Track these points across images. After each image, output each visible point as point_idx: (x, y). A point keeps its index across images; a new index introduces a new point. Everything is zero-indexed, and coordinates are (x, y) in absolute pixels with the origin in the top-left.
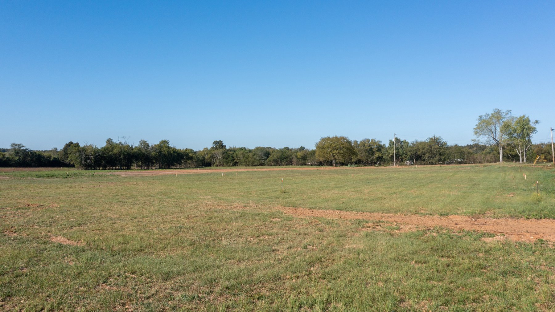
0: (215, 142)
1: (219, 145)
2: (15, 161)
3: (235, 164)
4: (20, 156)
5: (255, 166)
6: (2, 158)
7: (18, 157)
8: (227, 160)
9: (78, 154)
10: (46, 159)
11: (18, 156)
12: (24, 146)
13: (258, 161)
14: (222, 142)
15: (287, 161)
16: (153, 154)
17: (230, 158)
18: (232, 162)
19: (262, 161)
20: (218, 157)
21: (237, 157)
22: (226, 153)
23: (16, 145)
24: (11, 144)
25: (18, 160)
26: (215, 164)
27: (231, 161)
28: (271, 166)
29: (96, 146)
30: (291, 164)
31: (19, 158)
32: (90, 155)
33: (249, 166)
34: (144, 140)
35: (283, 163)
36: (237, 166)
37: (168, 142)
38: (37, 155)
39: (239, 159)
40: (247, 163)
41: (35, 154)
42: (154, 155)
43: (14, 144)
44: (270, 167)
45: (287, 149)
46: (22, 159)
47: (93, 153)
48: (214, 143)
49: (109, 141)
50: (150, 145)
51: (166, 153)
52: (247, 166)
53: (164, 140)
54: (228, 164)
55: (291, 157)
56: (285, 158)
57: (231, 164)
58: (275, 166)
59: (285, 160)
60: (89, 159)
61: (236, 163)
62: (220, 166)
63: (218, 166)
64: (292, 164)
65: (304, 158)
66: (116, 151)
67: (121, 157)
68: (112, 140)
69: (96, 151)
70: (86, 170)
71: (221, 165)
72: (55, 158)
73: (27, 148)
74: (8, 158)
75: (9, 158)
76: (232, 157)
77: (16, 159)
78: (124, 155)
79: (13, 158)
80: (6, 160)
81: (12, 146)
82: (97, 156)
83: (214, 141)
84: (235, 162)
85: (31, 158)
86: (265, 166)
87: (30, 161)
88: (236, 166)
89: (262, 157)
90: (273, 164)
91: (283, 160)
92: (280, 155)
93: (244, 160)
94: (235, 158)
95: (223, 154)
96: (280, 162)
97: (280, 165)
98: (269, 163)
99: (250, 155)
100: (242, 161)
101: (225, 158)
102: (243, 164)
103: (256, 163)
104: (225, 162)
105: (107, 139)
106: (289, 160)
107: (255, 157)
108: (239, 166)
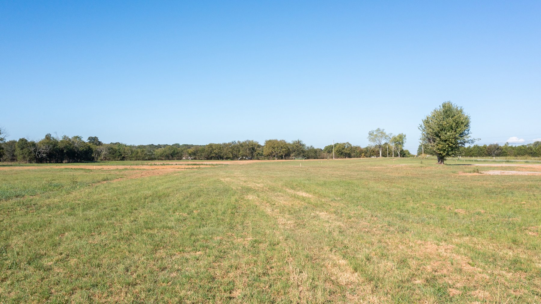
0: (91, 138)
1: (94, 141)
3: (123, 159)
5: (146, 160)
14: (97, 138)
15: (178, 156)
17: (118, 154)
18: (120, 157)
19: (153, 156)
20: (103, 153)
21: (124, 152)
22: (112, 148)
26: (99, 159)
27: (119, 156)
28: (162, 160)
30: (181, 158)
33: (139, 160)
35: (174, 158)
36: (125, 160)
39: (126, 154)
44: (160, 161)
45: (177, 145)
48: (89, 139)
53: (76, 135)
54: (116, 159)
55: (182, 153)
56: (176, 154)
57: (119, 159)
58: (165, 160)
59: (176, 155)
60: (41, 152)
63: (102, 160)
65: (195, 154)
67: (65, 151)
68: (51, 135)
76: (120, 152)
82: (49, 150)
83: (89, 137)
86: (154, 160)
89: (152, 153)
90: (163, 158)
91: (174, 155)
92: (172, 151)
93: (133, 155)
94: (123, 154)
95: (109, 149)
96: (170, 157)
97: (170, 160)
98: (159, 158)
99: (139, 150)
100: (131, 156)
101: (112, 153)
102: (133, 158)
103: (147, 158)
104: (112, 157)
105: (46, 134)
106: (180, 155)
107: (145, 152)
108: (127, 160)
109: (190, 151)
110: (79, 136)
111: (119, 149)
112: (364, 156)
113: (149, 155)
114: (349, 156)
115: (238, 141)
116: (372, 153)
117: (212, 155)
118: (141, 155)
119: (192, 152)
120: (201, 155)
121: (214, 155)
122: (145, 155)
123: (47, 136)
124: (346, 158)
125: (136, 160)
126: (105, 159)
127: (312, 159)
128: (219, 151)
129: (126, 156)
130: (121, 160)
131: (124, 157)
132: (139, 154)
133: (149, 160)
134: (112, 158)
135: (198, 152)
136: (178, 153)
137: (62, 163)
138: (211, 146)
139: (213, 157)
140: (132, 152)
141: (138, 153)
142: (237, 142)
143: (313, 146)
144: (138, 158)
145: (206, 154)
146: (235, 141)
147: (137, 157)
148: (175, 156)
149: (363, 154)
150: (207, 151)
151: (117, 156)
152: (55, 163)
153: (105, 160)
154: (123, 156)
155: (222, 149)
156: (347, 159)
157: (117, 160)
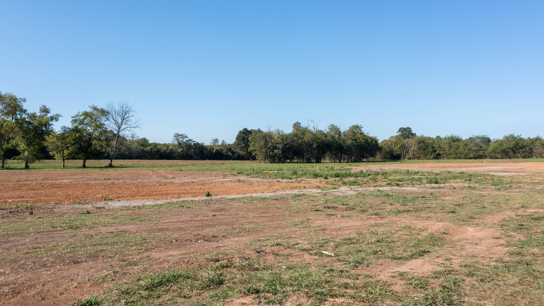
0: (402, 130)
1: (406, 133)
2: (179, 153)
3: (438, 157)
4: (183, 148)
5: (471, 158)
6: (166, 150)
7: (181, 149)
8: (425, 152)
9: (262, 143)
10: (210, 151)
11: (182, 147)
12: (187, 137)
13: (475, 153)
14: (410, 129)
15: (524, 152)
16: (349, 142)
17: (431, 149)
18: (433, 154)
19: (481, 152)
20: (411, 148)
21: (440, 147)
22: (423, 142)
23: (179, 135)
24: (174, 135)
25: (181, 152)
26: (407, 156)
27: (432, 152)
28: (497, 158)
29: (284, 132)
30: (530, 155)
31: (183, 150)
32: (277, 144)
33: (459, 158)
34: (334, 125)
35: (519, 155)
36: (440, 159)
37: (361, 128)
38: (200, 146)
39: (442, 150)
40: (457, 155)
41: (198, 145)
42: (350, 144)
43: (178, 135)
44: (493, 160)
46: (185, 151)
47: (280, 140)
48: (399, 131)
49: (297, 126)
50: (342, 132)
51: (363, 141)
52: (456, 159)
53: (355, 125)
54: (428, 157)
55: (532, 146)
56: (520, 148)
57: (432, 157)
59: (520, 150)
60: (275, 148)
61: (439, 154)
62: (414, 158)
63: (411, 159)
64: (532, 156)
66: (307, 138)
67: (314, 146)
68: (300, 124)
69: (284, 138)
70: (271, 163)
71: (416, 157)
72: (217, 150)
73: (190, 138)
74: (171, 150)
75: (173, 150)
76: (433, 147)
77: (180, 151)
78: (317, 143)
79: (176, 150)
80: (169, 152)
81: (176, 137)
82: (286, 145)
83: (400, 128)
84: (437, 154)
85: (194, 150)
86: (484, 158)
87: (193, 153)
88: (438, 159)
89: (481, 147)
90: (499, 156)
91: (517, 150)
92: (514, 143)
93: (451, 151)
94: (437, 148)
95: (419, 143)
96: (511, 153)
97: (510, 158)
98: (492, 155)
99: (461, 144)
100: (448, 153)
101: (422, 149)
102: (451, 156)
103: (472, 155)
104: (423, 153)
105: (295, 123)
106: (528, 150)
107: (470, 147)
108: (443, 159)
110: (359, 125)
113: (474, 150)
123: (295, 125)
125: (455, 158)
126: (413, 157)
132: (461, 149)
136: (523, 147)
137: (320, 162)
144: (458, 156)
147: (456, 154)
148: (519, 152)
152: (306, 163)
154: (437, 152)
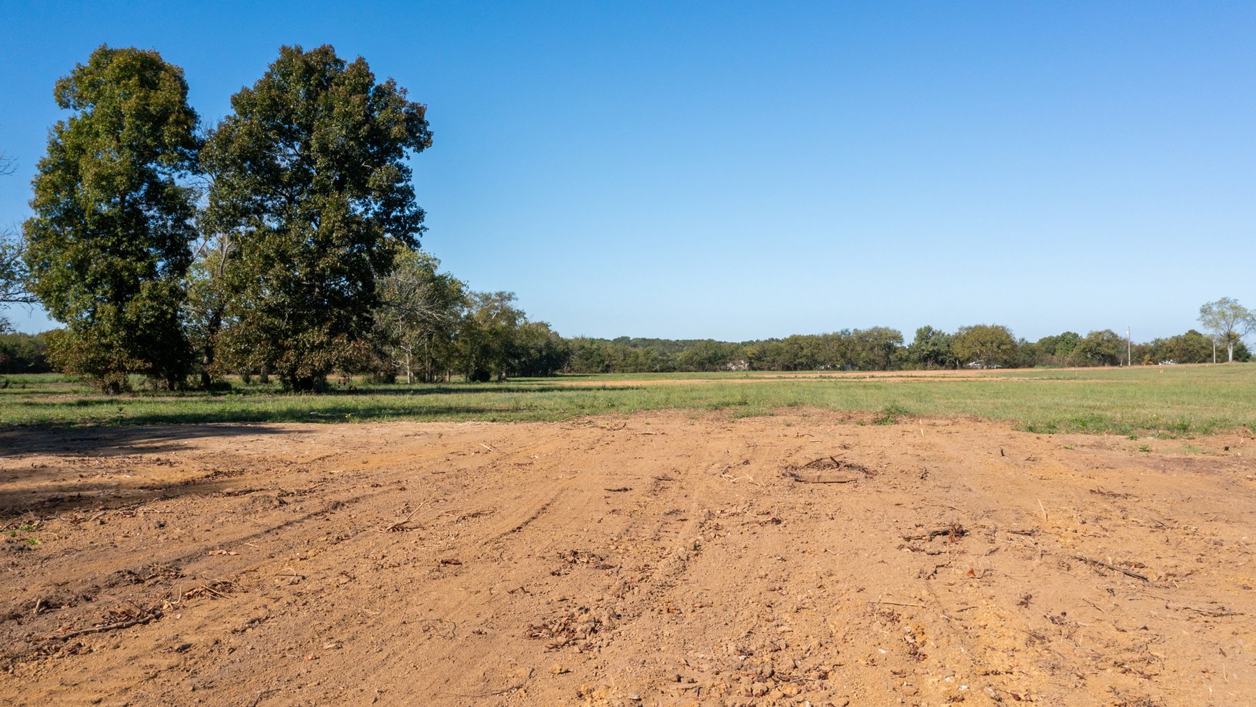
58: (695, 371)
65: (760, 358)
109: (750, 351)
111: (598, 350)
112: (1150, 360)
114: (1113, 361)
115: (855, 330)
116: (1168, 355)
117: (800, 360)
118: (644, 361)
119: (753, 354)
120: (774, 361)
121: (803, 360)
122: (653, 360)
124: (1104, 365)
127: (1024, 367)
128: (816, 351)
129: (614, 362)
130: (603, 371)
131: (608, 366)
133: (662, 371)
134: (584, 368)
135: (768, 354)
138: (795, 340)
139: (801, 364)
140: (625, 355)
141: (637, 357)
142: (851, 330)
143: (1027, 339)
145: (787, 358)
146: (847, 330)
149: (1147, 357)
150: (787, 352)
151: (596, 364)
153: (570, 372)
155: (821, 347)
156: (1107, 368)
157: (596, 372)
